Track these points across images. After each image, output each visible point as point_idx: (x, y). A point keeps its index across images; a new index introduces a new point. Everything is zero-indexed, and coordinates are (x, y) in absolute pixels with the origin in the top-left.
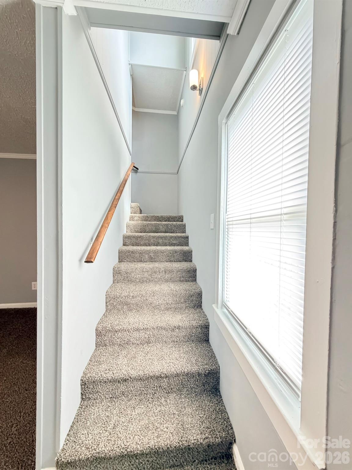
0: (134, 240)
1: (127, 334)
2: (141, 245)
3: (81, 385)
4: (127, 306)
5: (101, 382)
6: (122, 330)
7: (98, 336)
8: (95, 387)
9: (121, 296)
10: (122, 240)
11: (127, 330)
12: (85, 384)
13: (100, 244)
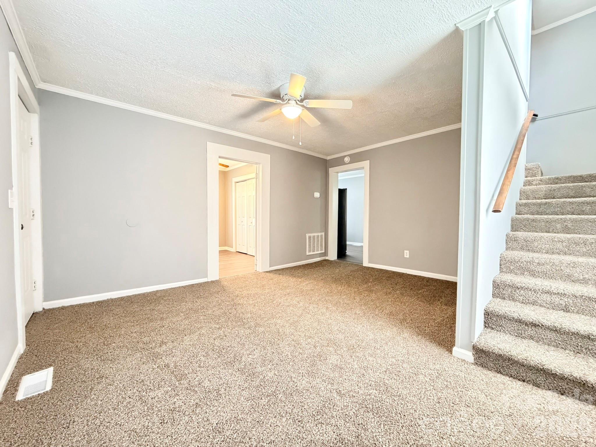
0: (535, 208)
1: (532, 294)
2: (547, 214)
3: (484, 314)
4: (529, 273)
5: (505, 318)
6: (526, 288)
7: (495, 288)
8: (498, 320)
9: (520, 261)
10: (515, 208)
11: (532, 289)
12: (489, 314)
13: (505, 198)
